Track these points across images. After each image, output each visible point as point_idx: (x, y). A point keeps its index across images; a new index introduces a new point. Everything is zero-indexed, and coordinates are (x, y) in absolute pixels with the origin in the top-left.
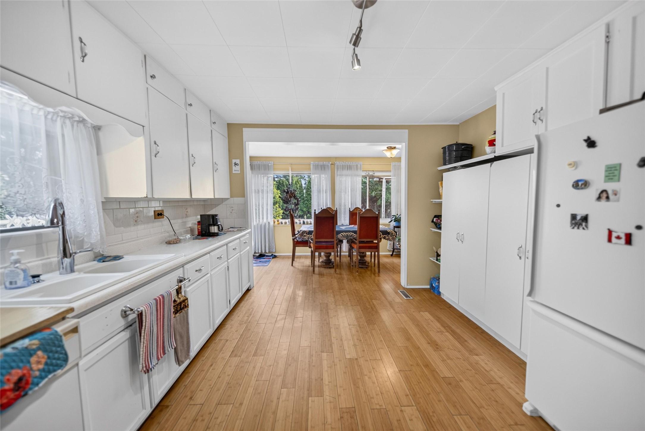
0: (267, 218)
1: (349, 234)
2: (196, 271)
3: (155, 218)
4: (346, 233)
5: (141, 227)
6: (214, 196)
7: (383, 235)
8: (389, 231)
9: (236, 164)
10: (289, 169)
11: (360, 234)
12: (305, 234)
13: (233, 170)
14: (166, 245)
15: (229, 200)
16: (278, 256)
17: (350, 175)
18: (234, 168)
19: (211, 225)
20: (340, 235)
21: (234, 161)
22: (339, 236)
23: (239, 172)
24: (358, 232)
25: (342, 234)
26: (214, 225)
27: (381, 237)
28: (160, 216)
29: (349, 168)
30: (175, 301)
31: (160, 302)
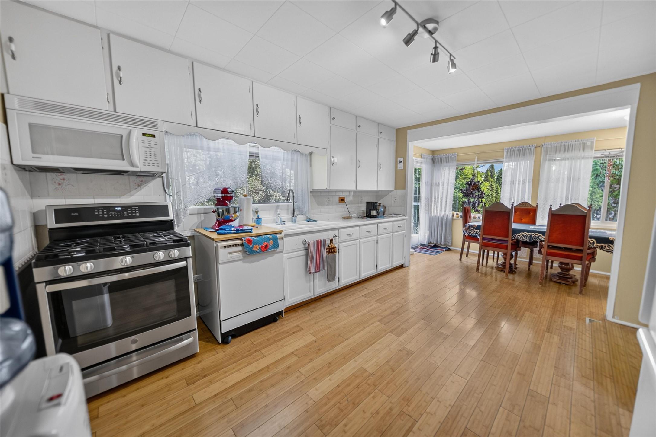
0: (445, 211)
1: (535, 234)
2: (347, 235)
3: (339, 202)
4: (529, 233)
5: (330, 207)
6: (377, 188)
7: (597, 243)
8: (612, 239)
9: (400, 162)
10: (475, 159)
11: (549, 236)
12: (472, 229)
13: (398, 167)
14: (342, 219)
15: (393, 192)
16: (452, 250)
17: (568, 159)
18: (399, 165)
19: (372, 210)
20: (520, 234)
21: (399, 159)
22: (518, 235)
23: (402, 168)
24: (547, 234)
25: (523, 233)
26: (374, 209)
27: (595, 245)
28: (342, 201)
29: (568, 148)
30: (329, 246)
31: (319, 243)
